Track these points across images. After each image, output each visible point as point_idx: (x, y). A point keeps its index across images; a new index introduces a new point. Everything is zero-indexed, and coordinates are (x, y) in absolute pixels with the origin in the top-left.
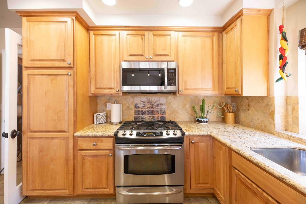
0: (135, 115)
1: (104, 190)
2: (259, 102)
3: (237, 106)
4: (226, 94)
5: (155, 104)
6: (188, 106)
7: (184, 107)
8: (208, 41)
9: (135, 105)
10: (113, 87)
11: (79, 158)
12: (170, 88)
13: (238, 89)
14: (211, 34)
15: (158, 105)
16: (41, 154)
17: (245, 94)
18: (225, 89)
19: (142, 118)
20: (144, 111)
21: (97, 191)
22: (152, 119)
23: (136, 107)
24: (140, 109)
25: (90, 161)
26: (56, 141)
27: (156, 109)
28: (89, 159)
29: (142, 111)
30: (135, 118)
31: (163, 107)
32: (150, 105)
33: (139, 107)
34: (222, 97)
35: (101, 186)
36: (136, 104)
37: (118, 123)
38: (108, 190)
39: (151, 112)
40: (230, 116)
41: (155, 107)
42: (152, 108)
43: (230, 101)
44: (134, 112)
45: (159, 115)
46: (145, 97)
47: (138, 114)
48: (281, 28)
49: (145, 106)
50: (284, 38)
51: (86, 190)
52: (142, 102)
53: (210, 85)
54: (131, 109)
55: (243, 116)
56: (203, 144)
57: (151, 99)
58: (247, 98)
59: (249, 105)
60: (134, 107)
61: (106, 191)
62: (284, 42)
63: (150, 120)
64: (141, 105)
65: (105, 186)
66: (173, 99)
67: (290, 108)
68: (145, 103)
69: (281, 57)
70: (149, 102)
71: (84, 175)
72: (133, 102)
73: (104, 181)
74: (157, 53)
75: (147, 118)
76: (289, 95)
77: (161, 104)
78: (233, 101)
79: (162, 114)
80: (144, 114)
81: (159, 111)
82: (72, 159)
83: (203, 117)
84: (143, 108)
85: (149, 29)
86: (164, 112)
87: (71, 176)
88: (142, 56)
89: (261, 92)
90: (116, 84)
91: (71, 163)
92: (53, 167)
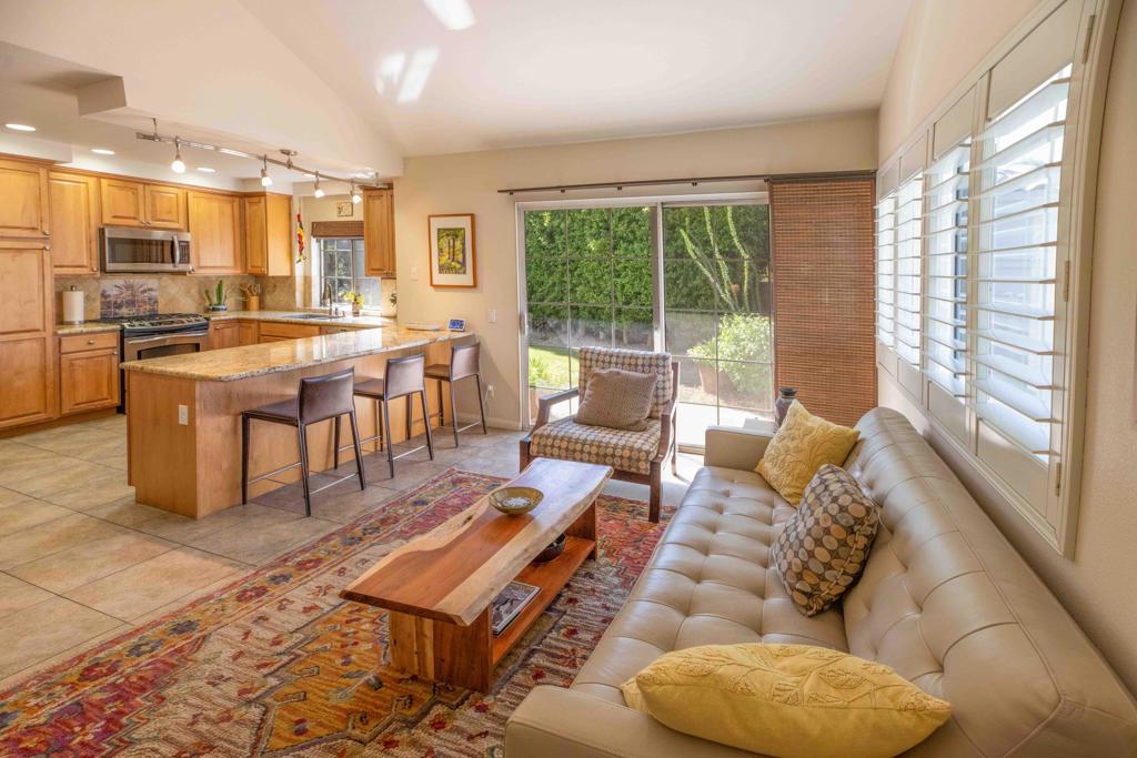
0: (102, 309)
1: (103, 401)
3: (262, 288)
4: (250, 274)
5: (141, 290)
6: (194, 291)
7: (188, 292)
8: (227, 208)
9: (100, 292)
10: (85, 264)
11: (65, 364)
12: (181, 267)
13: (264, 269)
14: (231, 199)
15: (145, 291)
17: (271, 274)
18: (248, 268)
19: (115, 314)
20: (119, 302)
21: (98, 404)
23: (104, 295)
24: (112, 299)
25: (82, 366)
26: (25, 345)
27: (140, 297)
28: (81, 363)
29: (115, 303)
30: (101, 314)
31: (153, 293)
32: (130, 292)
33: (109, 296)
34: (243, 277)
35: (99, 397)
36: (104, 291)
37: (83, 322)
38: (111, 401)
39: (132, 303)
40: (254, 300)
41: (139, 294)
42: (133, 296)
43: (252, 282)
44: (99, 304)
45: (148, 307)
47: (109, 307)
48: (299, 216)
49: (121, 294)
50: (301, 227)
51: (76, 407)
52: (115, 286)
53: (230, 262)
54: (94, 300)
55: (268, 300)
57: (130, 281)
58: (273, 277)
60: (99, 296)
64: (115, 292)
65: (105, 396)
67: (307, 285)
68: (121, 288)
69: (300, 242)
70: (129, 287)
71: (74, 386)
72: (99, 287)
73: (105, 390)
74: (158, 217)
75: (124, 312)
76: (306, 274)
77: (150, 290)
78: (256, 282)
79: (153, 305)
80: (119, 306)
81: (147, 300)
82: (51, 367)
83: (219, 304)
84: (117, 296)
85: (146, 183)
86: (156, 302)
87: (50, 391)
88: (135, 218)
89: (285, 272)
90: (91, 259)
91: (51, 374)
92: (18, 383)
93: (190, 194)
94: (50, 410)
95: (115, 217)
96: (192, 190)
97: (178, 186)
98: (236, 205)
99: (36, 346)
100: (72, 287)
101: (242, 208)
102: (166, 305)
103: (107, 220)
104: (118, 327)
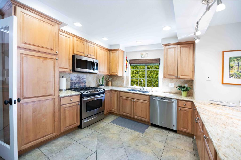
0: (71, 85)
1: (75, 124)
2: (120, 78)
3: (112, 79)
4: (111, 75)
5: (82, 78)
7: (93, 80)
8: (106, 53)
9: (70, 78)
10: (68, 68)
11: (62, 110)
12: (95, 71)
13: (117, 74)
15: (83, 79)
16: (34, 113)
17: (119, 75)
18: (111, 73)
19: (75, 87)
20: (75, 82)
22: (80, 86)
23: (71, 80)
24: (73, 81)
28: (68, 109)
30: (71, 87)
31: (85, 80)
32: (79, 79)
33: (73, 80)
36: (71, 78)
37: (66, 90)
38: (77, 124)
39: (79, 83)
40: (110, 83)
41: (81, 80)
42: (80, 80)
44: (70, 83)
45: (83, 84)
46: (76, 74)
47: (73, 84)
48: (126, 57)
49: (76, 80)
50: (127, 60)
51: (66, 128)
52: (75, 77)
53: (106, 71)
55: (114, 83)
56: (108, 93)
57: (79, 75)
59: (116, 79)
60: (70, 80)
61: (76, 125)
62: (127, 61)
63: (79, 87)
64: (74, 79)
65: (75, 122)
66: (89, 76)
67: (127, 79)
68: (76, 77)
69: (126, 65)
70: (79, 77)
71: (65, 119)
72: (70, 77)
73: (75, 119)
74: (90, 53)
75: (77, 86)
76: (127, 76)
77: (84, 78)
79: (85, 84)
80: (75, 84)
81: (83, 82)
82: (57, 112)
83: (102, 84)
84: (75, 80)
85: (87, 41)
86: (86, 83)
87: (56, 123)
88: (83, 53)
89: (121, 75)
90: (70, 66)
91: (57, 115)
92: (44, 120)
93: (98, 48)
94: (56, 131)
95: (78, 52)
96: (99, 47)
97: (95, 44)
98: (108, 53)
99: (51, 102)
100: (62, 76)
101: (110, 54)
102: (88, 84)
103: (75, 52)
104: (80, 93)
